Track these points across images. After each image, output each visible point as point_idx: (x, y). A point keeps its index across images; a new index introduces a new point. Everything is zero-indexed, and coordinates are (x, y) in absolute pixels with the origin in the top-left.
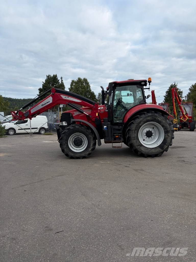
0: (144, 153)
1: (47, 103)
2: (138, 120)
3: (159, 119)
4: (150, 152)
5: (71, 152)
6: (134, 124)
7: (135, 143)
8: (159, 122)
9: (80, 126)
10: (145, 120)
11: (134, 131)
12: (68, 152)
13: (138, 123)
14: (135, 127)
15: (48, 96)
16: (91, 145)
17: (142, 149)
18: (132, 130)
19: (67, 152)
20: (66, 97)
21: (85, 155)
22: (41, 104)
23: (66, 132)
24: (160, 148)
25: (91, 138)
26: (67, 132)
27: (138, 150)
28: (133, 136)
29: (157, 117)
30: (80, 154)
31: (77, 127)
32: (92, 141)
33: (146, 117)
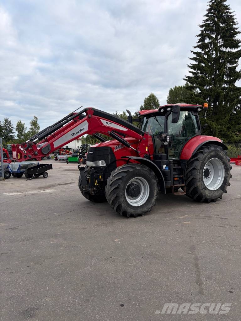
0: (208, 197)
1: (81, 130)
2: (203, 155)
3: (221, 154)
4: (214, 195)
5: (130, 207)
6: (199, 161)
7: (200, 185)
8: (221, 158)
9: (142, 167)
10: (209, 156)
11: (199, 170)
12: (127, 208)
13: (203, 160)
14: (200, 165)
15: (81, 121)
16: (154, 193)
17: (207, 193)
18: (197, 169)
19: (125, 208)
20: (108, 122)
21: (147, 210)
22: (71, 132)
23: (124, 177)
24: (222, 189)
25: (154, 183)
26: (126, 176)
27: (203, 194)
28: (199, 176)
29: (219, 152)
30: (141, 209)
31: (137, 168)
32: (156, 188)
33: (210, 151)
